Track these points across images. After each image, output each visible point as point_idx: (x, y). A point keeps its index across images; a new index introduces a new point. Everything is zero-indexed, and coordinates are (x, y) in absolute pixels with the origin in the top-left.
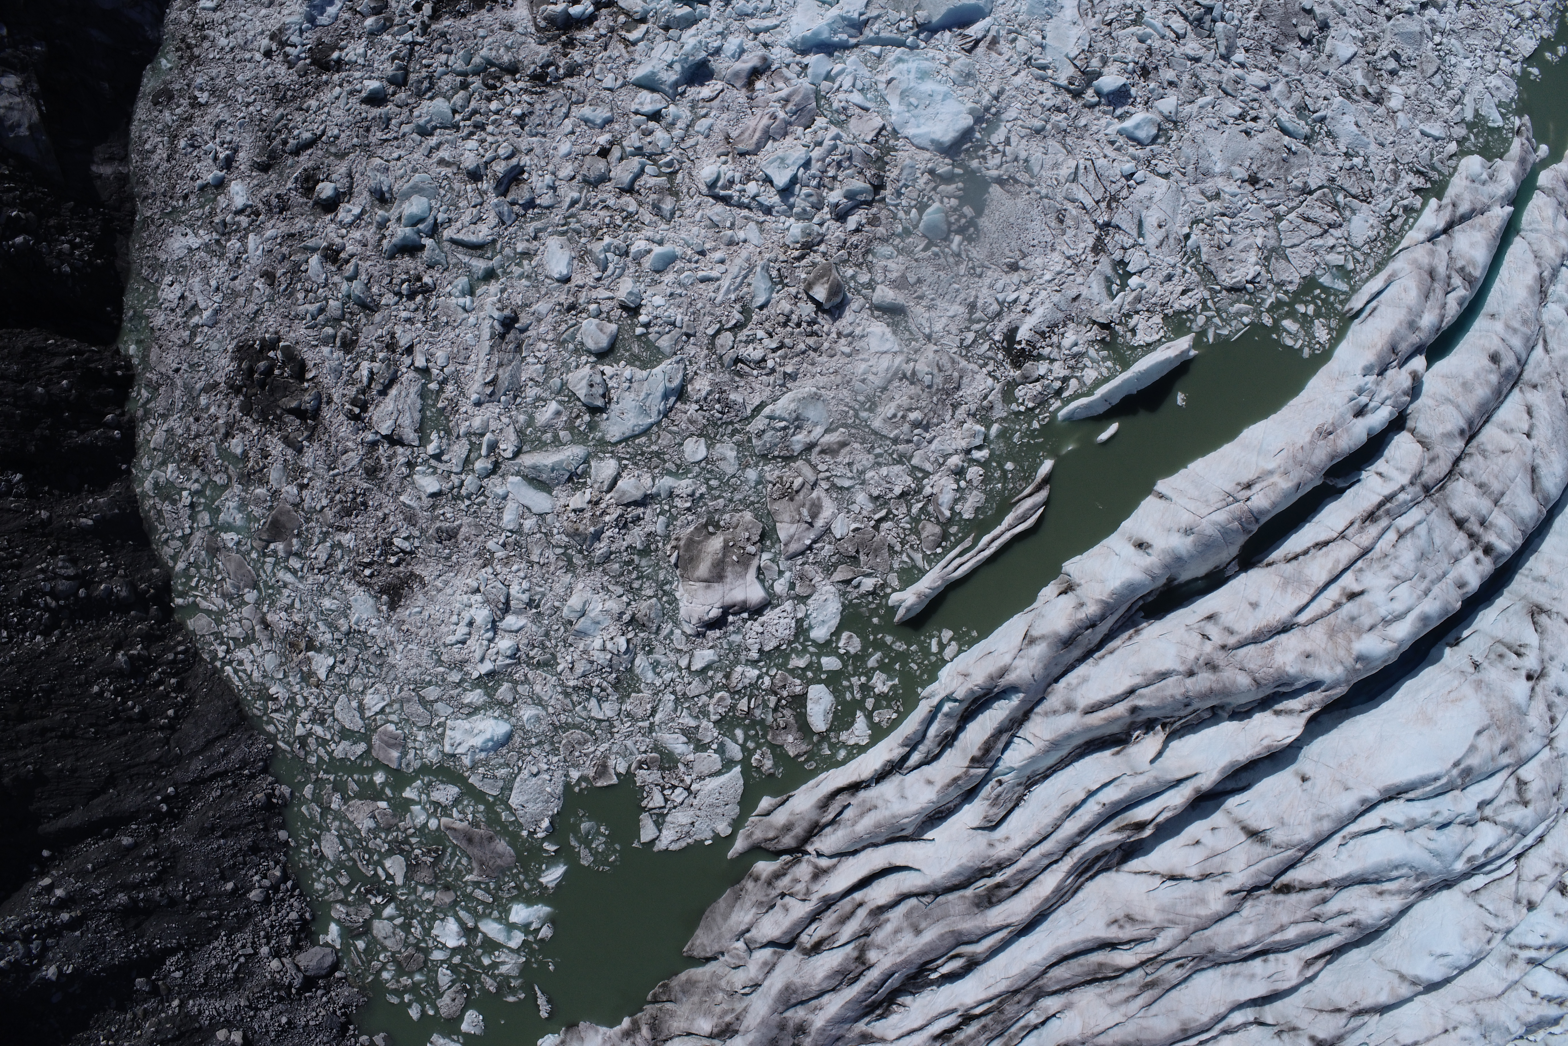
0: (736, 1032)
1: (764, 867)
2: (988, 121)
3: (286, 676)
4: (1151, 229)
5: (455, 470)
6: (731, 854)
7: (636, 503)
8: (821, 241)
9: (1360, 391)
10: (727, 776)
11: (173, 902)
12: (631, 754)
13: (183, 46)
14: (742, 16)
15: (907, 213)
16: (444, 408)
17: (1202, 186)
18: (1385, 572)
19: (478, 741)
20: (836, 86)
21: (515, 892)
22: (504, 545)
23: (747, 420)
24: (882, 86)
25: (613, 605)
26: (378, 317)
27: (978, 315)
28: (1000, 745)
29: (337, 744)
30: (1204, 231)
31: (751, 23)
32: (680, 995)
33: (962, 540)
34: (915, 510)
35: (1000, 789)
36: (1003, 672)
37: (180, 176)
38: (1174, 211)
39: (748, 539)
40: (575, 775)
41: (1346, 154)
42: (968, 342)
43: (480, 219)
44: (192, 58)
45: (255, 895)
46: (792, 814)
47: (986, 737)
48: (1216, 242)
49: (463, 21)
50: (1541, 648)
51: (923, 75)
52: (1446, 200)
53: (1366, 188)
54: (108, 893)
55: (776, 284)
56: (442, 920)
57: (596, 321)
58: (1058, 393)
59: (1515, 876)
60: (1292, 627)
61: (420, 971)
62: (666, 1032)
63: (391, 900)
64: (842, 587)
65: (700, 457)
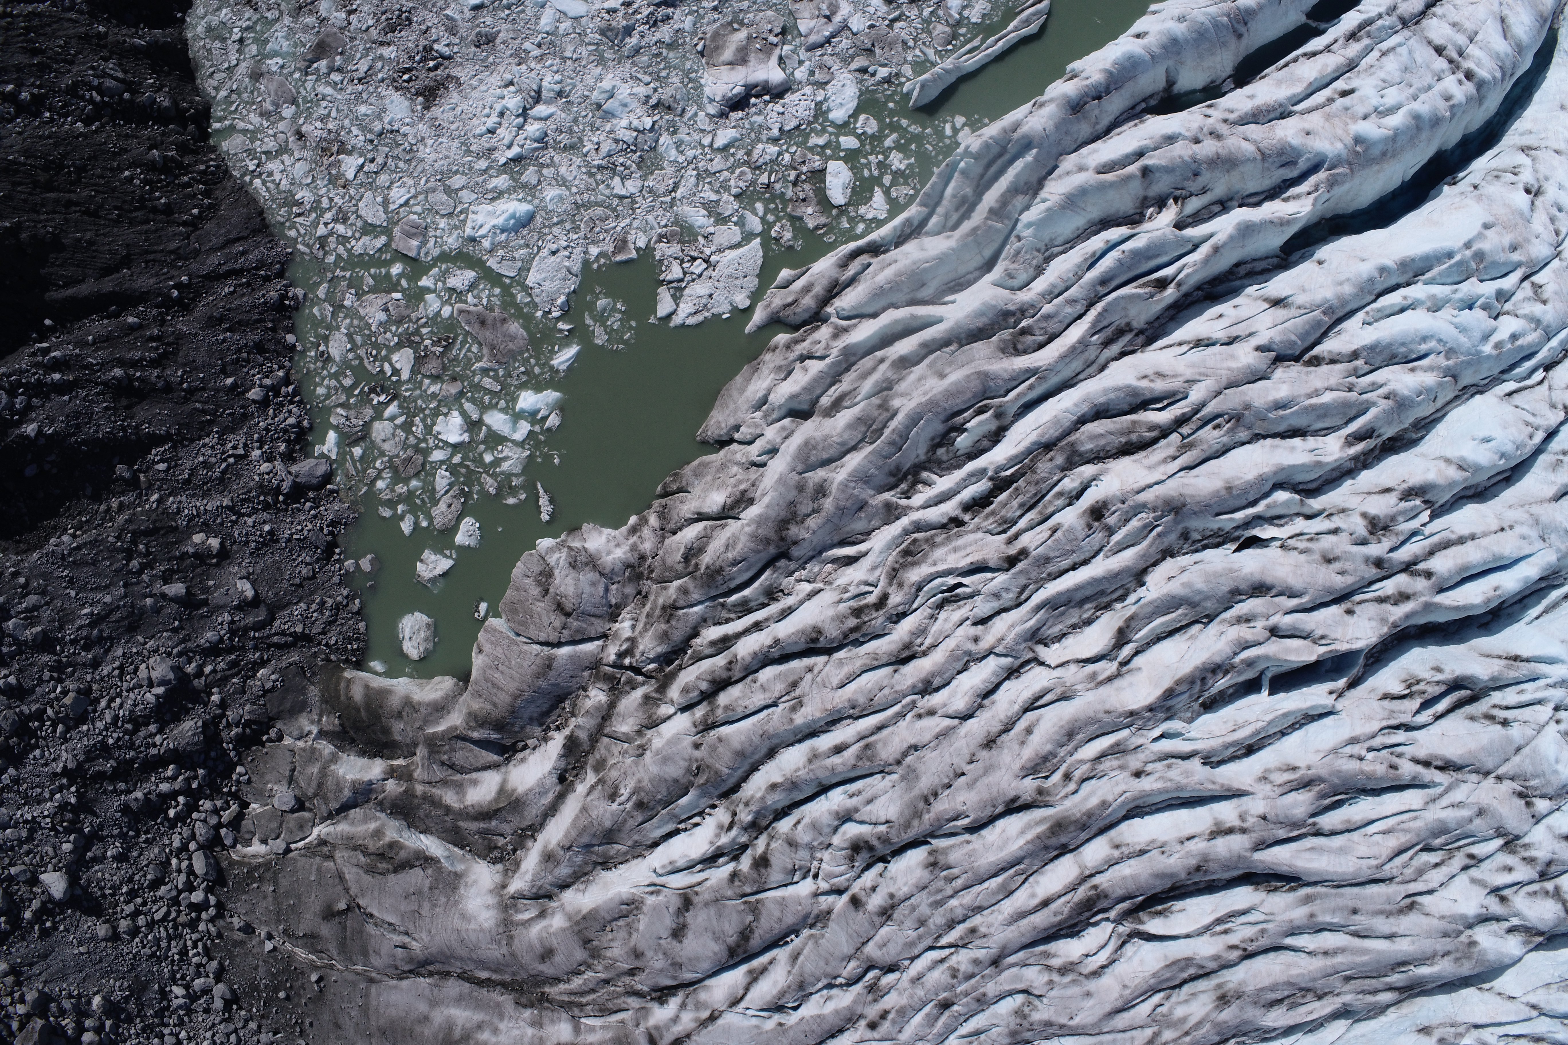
0: (752, 502)
1: (781, 339)
3: (313, 181)
6: (749, 328)
7: (667, 5)
10: (746, 247)
11: (168, 388)
12: (652, 228)
18: (1374, 78)
19: (500, 221)
21: (524, 378)
22: (539, 46)
25: (642, 90)
29: (358, 239)
32: (691, 481)
33: (971, 40)
34: (926, 12)
35: (1019, 245)
36: (1016, 126)
39: (771, 31)
40: (594, 251)
45: (254, 394)
46: (813, 278)
50: (1535, 169)
54: (104, 365)
56: (446, 415)
59: (1546, 384)
60: (1290, 114)
61: (417, 475)
62: (676, 518)
63: (395, 397)
64: (859, 76)
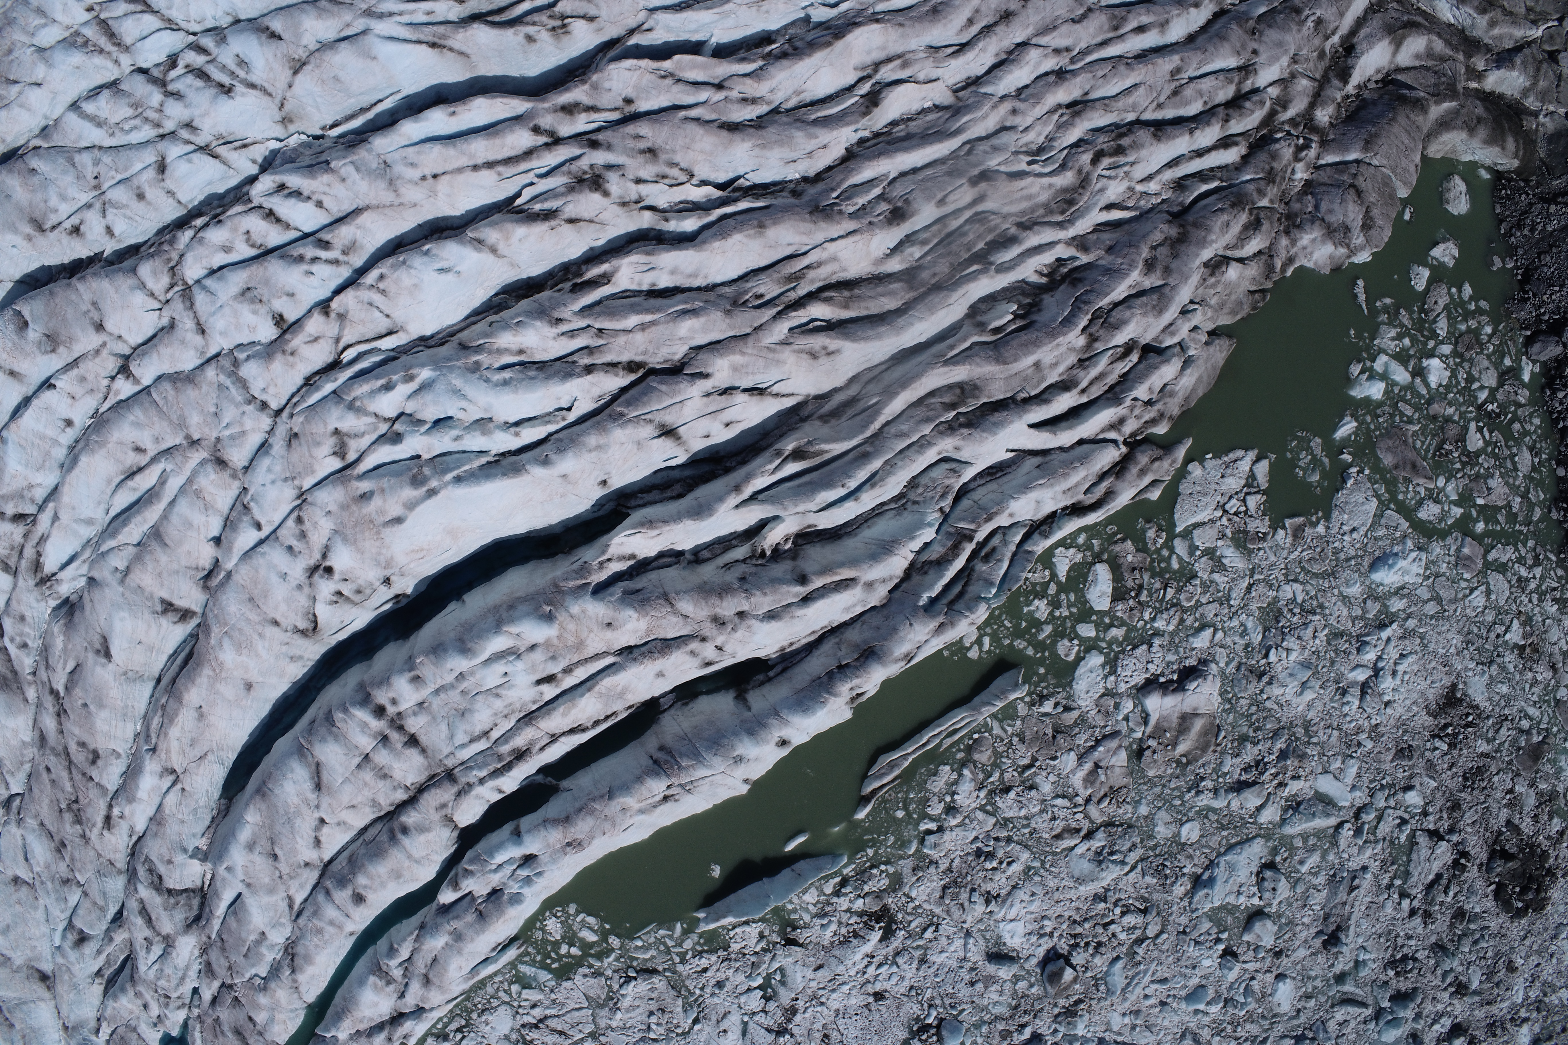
0: (1206, 265)
1: (1162, 429)
3: (1544, 622)
4: (734, 1028)
5: (1391, 811)
6: (1189, 443)
7: (1247, 784)
8: (1056, 1017)
9: (528, 881)
10: (1189, 523)
12: (1271, 549)
16: (1393, 864)
18: (508, 700)
19: (1401, 563)
21: (1379, 411)
22: (1359, 744)
23: (1142, 860)
25: (1276, 691)
26: (1433, 939)
27: (918, 954)
29: (1510, 559)
30: (677, 1026)
32: (1245, 300)
33: (952, 745)
34: (997, 775)
36: (940, 629)
39: (1154, 752)
40: (1321, 529)
42: (930, 930)
43: (1340, 1025)
46: (1135, 485)
48: (666, 1016)
50: (313, 600)
55: (1102, 980)
56: (1440, 385)
57: (1260, 944)
58: (844, 882)
59: (341, 345)
60: (621, 652)
61: (1461, 335)
62: (1261, 263)
63: (1480, 407)
64: (1071, 704)
65: (1187, 826)
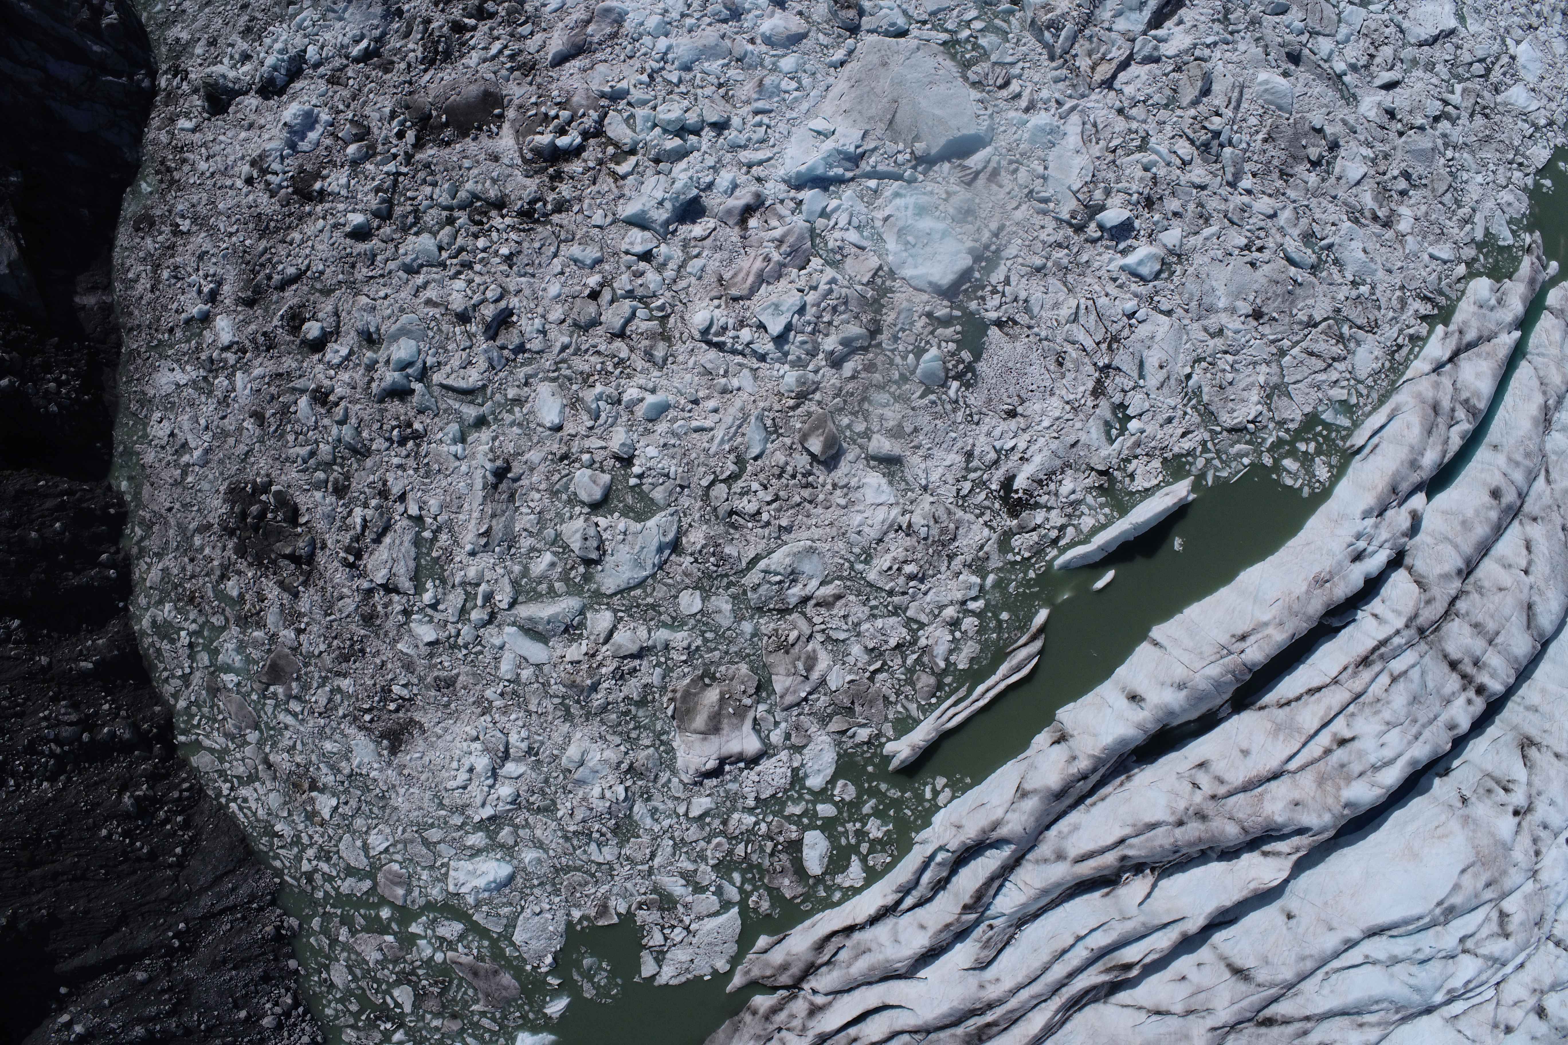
1: (762, 1002)
2: (987, 259)
4: (1152, 370)
5: (451, 619)
6: (729, 988)
7: (633, 656)
8: (817, 389)
9: (1359, 536)
10: (725, 916)
11: (188, 1032)
12: (631, 895)
13: (163, 169)
14: (735, 147)
15: (904, 358)
16: (439, 558)
17: (1205, 322)
18: (1377, 718)
19: (481, 883)
20: (832, 223)
21: (520, 1022)
22: (502, 694)
23: (743, 572)
24: (878, 224)
25: (611, 755)
26: (369, 463)
27: (975, 463)
28: (992, 892)
29: (343, 880)
30: (1206, 370)
31: (745, 156)
33: (957, 690)
34: (910, 661)
35: (991, 933)
36: (995, 825)
37: (165, 308)
38: (1176, 351)
39: (744, 692)
40: (576, 914)
41: (1352, 282)
42: (964, 492)
43: (470, 363)
44: (173, 182)
45: (267, 1022)
46: (788, 954)
47: (978, 885)
48: (1218, 381)
49: (448, 150)
50: (1529, 784)
51: (921, 211)
52: (1452, 327)
53: (1372, 318)
54: (126, 1027)
55: (771, 433)
57: (589, 472)
59: (1494, 1001)
60: (1281, 776)
63: (400, 1027)
64: (837, 737)
65: (695, 609)
